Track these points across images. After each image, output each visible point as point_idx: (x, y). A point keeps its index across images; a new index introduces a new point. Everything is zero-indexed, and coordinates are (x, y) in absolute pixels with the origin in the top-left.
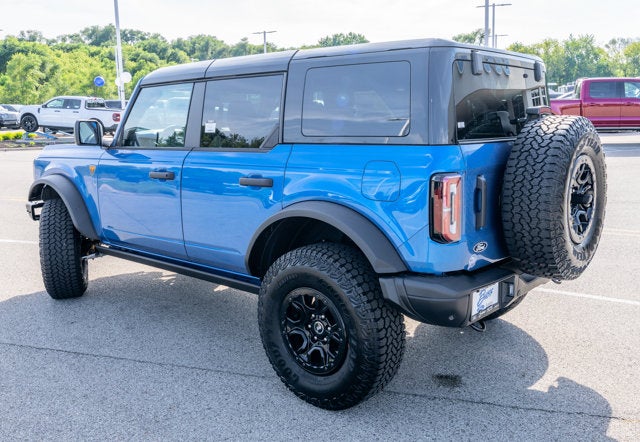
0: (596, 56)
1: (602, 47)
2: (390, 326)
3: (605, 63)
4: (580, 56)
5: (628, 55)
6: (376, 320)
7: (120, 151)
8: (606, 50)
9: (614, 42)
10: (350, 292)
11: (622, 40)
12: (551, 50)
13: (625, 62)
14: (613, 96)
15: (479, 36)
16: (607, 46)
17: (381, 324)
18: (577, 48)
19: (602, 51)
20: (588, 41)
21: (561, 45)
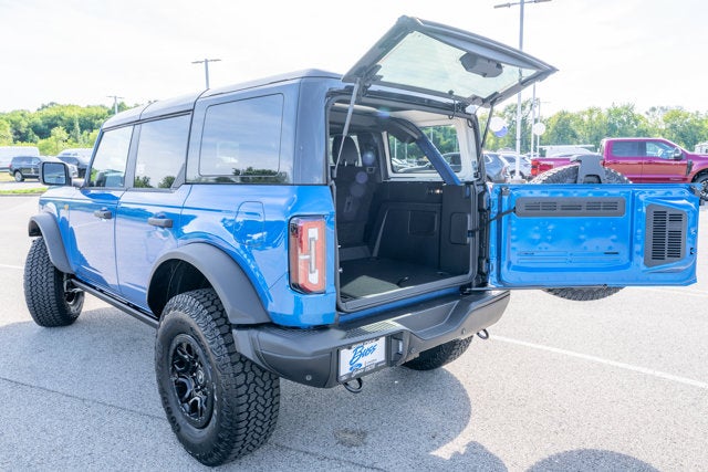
0: (636, 122)
1: (643, 114)
2: (254, 382)
3: (645, 128)
4: (622, 121)
5: (666, 121)
6: (236, 375)
7: (92, 192)
8: (646, 116)
9: (654, 109)
10: (212, 343)
11: (662, 108)
12: (595, 116)
13: (664, 127)
14: (636, 155)
15: (529, 104)
16: (647, 113)
17: (241, 379)
18: (619, 114)
19: (642, 118)
20: (629, 109)
21: (604, 112)
